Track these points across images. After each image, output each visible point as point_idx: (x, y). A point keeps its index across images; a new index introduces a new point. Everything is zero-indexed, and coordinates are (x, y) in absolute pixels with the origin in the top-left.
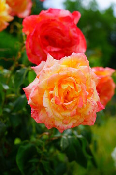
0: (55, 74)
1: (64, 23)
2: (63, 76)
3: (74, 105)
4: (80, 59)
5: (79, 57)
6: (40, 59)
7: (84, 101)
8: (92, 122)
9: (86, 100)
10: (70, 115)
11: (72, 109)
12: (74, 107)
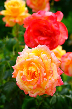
0: (24, 60)
1: (49, 21)
2: (29, 61)
3: (36, 81)
4: (43, 49)
5: (42, 48)
6: (33, 45)
7: (41, 79)
8: (52, 93)
9: (43, 79)
10: (33, 88)
11: (34, 84)
12: (36, 83)
